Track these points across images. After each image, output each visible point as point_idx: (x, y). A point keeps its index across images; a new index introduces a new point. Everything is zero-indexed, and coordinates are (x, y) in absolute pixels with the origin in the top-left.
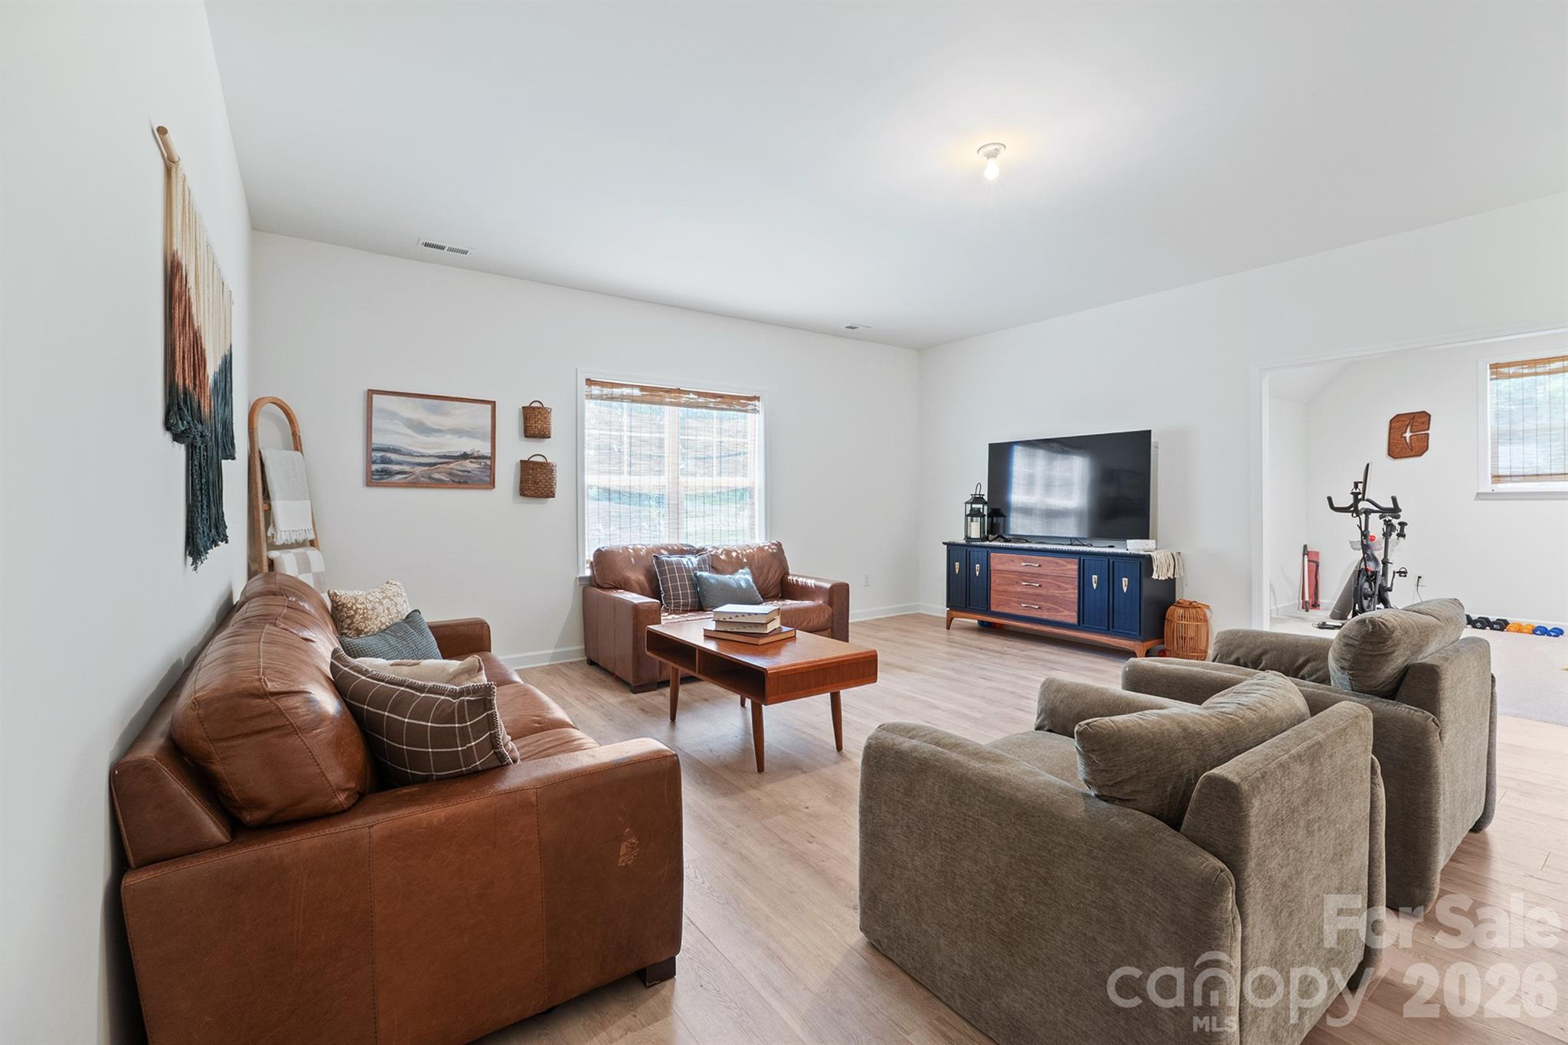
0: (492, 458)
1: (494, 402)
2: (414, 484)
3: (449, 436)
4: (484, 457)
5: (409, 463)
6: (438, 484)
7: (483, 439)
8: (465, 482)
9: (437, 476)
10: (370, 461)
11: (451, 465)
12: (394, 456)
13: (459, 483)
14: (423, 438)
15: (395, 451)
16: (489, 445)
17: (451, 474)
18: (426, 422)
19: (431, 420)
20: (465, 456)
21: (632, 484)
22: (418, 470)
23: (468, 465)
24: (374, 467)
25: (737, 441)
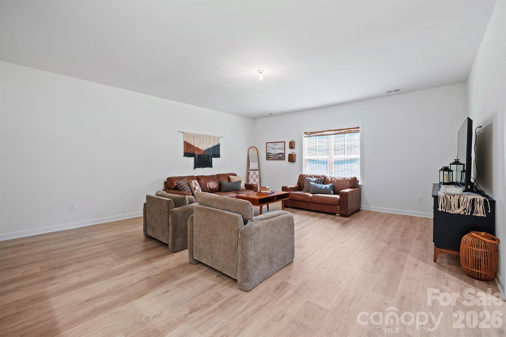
0: (284, 153)
1: (284, 142)
2: (272, 160)
3: (277, 150)
4: (283, 154)
5: (272, 156)
6: (276, 159)
7: (283, 150)
8: (280, 159)
9: (276, 158)
10: (267, 156)
11: (278, 156)
12: (269, 154)
13: (279, 159)
14: (274, 151)
15: (270, 153)
16: (284, 151)
17: (278, 157)
18: (274, 147)
19: (275, 147)
20: (280, 154)
21: (316, 158)
22: (273, 157)
23: (281, 155)
24: (267, 157)
25: (351, 143)
